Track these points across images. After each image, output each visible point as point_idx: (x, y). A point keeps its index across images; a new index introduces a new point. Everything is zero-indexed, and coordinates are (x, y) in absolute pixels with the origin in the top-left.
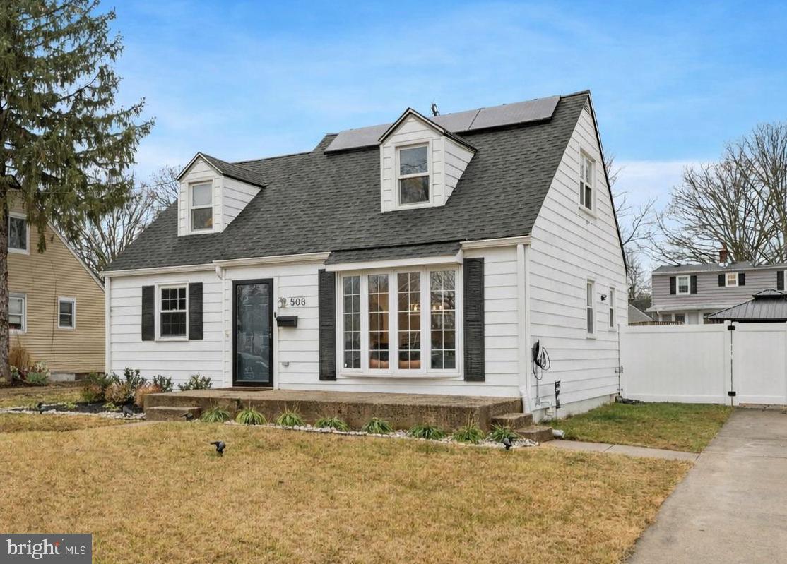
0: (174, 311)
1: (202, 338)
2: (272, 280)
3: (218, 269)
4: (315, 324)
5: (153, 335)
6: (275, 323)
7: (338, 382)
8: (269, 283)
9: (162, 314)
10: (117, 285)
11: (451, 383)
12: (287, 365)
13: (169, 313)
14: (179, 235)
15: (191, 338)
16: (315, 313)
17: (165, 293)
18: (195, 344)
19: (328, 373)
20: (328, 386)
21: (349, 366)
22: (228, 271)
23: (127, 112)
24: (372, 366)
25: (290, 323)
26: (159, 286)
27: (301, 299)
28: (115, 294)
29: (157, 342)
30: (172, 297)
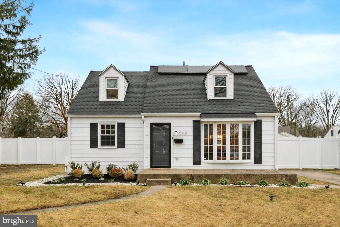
0: (108, 135)
1: (125, 148)
2: (170, 123)
3: (143, 117)
4: (191, 142)
5: (97, 145)
6: (172, 141)
7: (201, 165)
8: (169, 124)
9: (101, 136)
10: (74, 121)
11: (248, 165)
12: (177, 159)
13: (105, 136)
14: (100, 101)
15: (119, 147)
16: (191, 138)
17: (103, 126)
18: (121, 150)
19: (197, 161)
20: (197, 167)
21: (207, 159)
22: (147, 118)
23: (31, 40)
24: (218, 159)
25: (179, 141)
26: (100, 123)
27: (184, 132)
28: (73, 126)
29: (99, 149)
30: (107, 128)
